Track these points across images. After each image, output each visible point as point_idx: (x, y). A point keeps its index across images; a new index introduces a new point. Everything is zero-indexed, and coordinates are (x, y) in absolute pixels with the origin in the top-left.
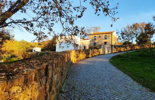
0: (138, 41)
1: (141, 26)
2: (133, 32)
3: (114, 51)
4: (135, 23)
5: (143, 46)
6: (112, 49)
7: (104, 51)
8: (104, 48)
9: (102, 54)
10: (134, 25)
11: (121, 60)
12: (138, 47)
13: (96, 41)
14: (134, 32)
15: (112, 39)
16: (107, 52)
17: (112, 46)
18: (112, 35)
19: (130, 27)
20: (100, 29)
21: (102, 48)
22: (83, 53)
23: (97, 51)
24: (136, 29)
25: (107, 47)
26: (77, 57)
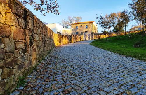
0: (115, 30)
1: (118, 16)
2: (110, 21)
3: (94, 38)
4: (113, 13)
5: (119, 34)
6: (92, 36)
7: (85, 38)
8: (86, 35)
9: (83, 40)
10: (112, 15)
11: (100, 42)
12: (115, 35)
13: (78, 31)
14: (112, 21)
15: (92, 28)
16: (87, 39)
17: (92, 33)
18: (92, 24)
19: (108, 16)
20: (81, 19)
21: (83, 35)
22: (66, 38)
23: (79, 38)
24: (113, 19)
25: (88, 34)
26: (60, 41)
